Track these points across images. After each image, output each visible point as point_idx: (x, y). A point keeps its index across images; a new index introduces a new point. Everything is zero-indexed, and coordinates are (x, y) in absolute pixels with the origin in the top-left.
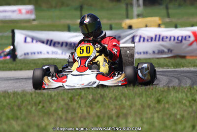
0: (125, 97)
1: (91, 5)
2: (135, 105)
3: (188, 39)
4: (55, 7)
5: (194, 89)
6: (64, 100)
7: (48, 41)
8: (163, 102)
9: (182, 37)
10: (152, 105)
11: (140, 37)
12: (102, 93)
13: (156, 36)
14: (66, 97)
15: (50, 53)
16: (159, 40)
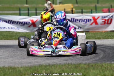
7: (9, 21)
15: (10, 28)
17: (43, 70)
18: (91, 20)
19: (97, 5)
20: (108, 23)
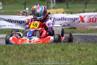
0: (47, 48)
1: (30, 3)
2: (51, 52)
3: (77, 19)
4: (12, 3)
5: (80, 44)
6: (16, 49)
7: (8, 20)
8: (65, 51)
9: (75, 18)
10: (60, 52)
11: (54, 18)
12: (35, 46)
13: (62, 18)
14: (17, 47)
15: (10, 26)
16: (63, 20)
17: (29, 47)
18: (78, 18)
19: (85, 10)
20: (93, 21)
